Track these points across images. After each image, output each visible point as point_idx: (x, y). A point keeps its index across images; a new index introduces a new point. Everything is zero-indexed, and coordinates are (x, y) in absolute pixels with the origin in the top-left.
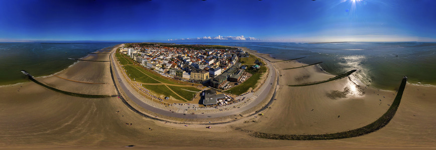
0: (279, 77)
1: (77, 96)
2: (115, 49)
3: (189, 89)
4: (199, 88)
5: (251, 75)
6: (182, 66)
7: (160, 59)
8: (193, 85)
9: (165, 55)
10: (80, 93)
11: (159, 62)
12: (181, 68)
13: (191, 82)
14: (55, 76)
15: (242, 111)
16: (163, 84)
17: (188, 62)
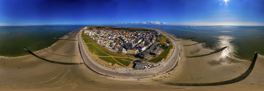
0: (181, 51)
1: (58, 64)
2: (81, 31)
3: (127, 59)
4: (132, 59)
5: (163, 50)
6: (122, 44)
7: (108, 39)
8: (129, 57)
9: (111, 36)
10: (61, 62)
11: (108, 42)
12: (121, 45)
13: (128, 55)
14: (46, 50)
15: (158, 72)
16: (111, 56)
17: (126, 41)
